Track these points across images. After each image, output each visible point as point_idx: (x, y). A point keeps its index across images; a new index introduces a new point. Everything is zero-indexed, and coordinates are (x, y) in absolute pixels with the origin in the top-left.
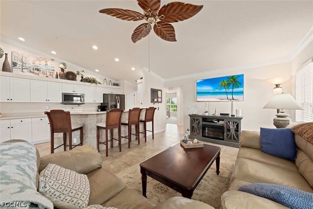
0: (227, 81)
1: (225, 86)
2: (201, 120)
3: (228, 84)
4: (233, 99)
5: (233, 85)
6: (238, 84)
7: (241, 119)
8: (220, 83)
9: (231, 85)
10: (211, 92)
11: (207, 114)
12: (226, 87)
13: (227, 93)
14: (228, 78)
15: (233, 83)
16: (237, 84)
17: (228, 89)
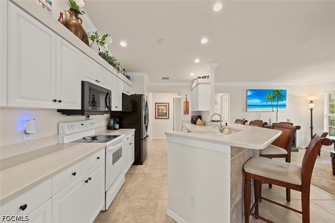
0: (273, 94)
1: (271, 99)
3: (273, 97)
4: (277, 111)
5: (278, 98)
6: (282, 97)
8: (267, 96)
9: (276, 98)
10: (259, 105)
13: (272, 106)
14: (273, 91)
15: (278, 96)
17: (274, 102)
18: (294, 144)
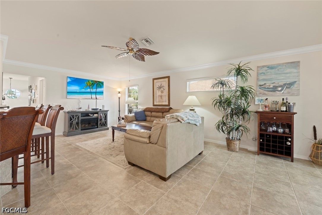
0: (92, 81)
1: (89, 86)
2: (80, 115)
3: (92, 84)
4: (96, 98)
5: (97, 85)
7: (108, 111)
8: (86, 83)
9: (95, 85)
10: (78, 91)
11: (81, 110)
12: (91, 87)
13: (91, 93)
15: (97, 83)
16: (100, 85)
17: (92, 89)
18: (106, 124)
